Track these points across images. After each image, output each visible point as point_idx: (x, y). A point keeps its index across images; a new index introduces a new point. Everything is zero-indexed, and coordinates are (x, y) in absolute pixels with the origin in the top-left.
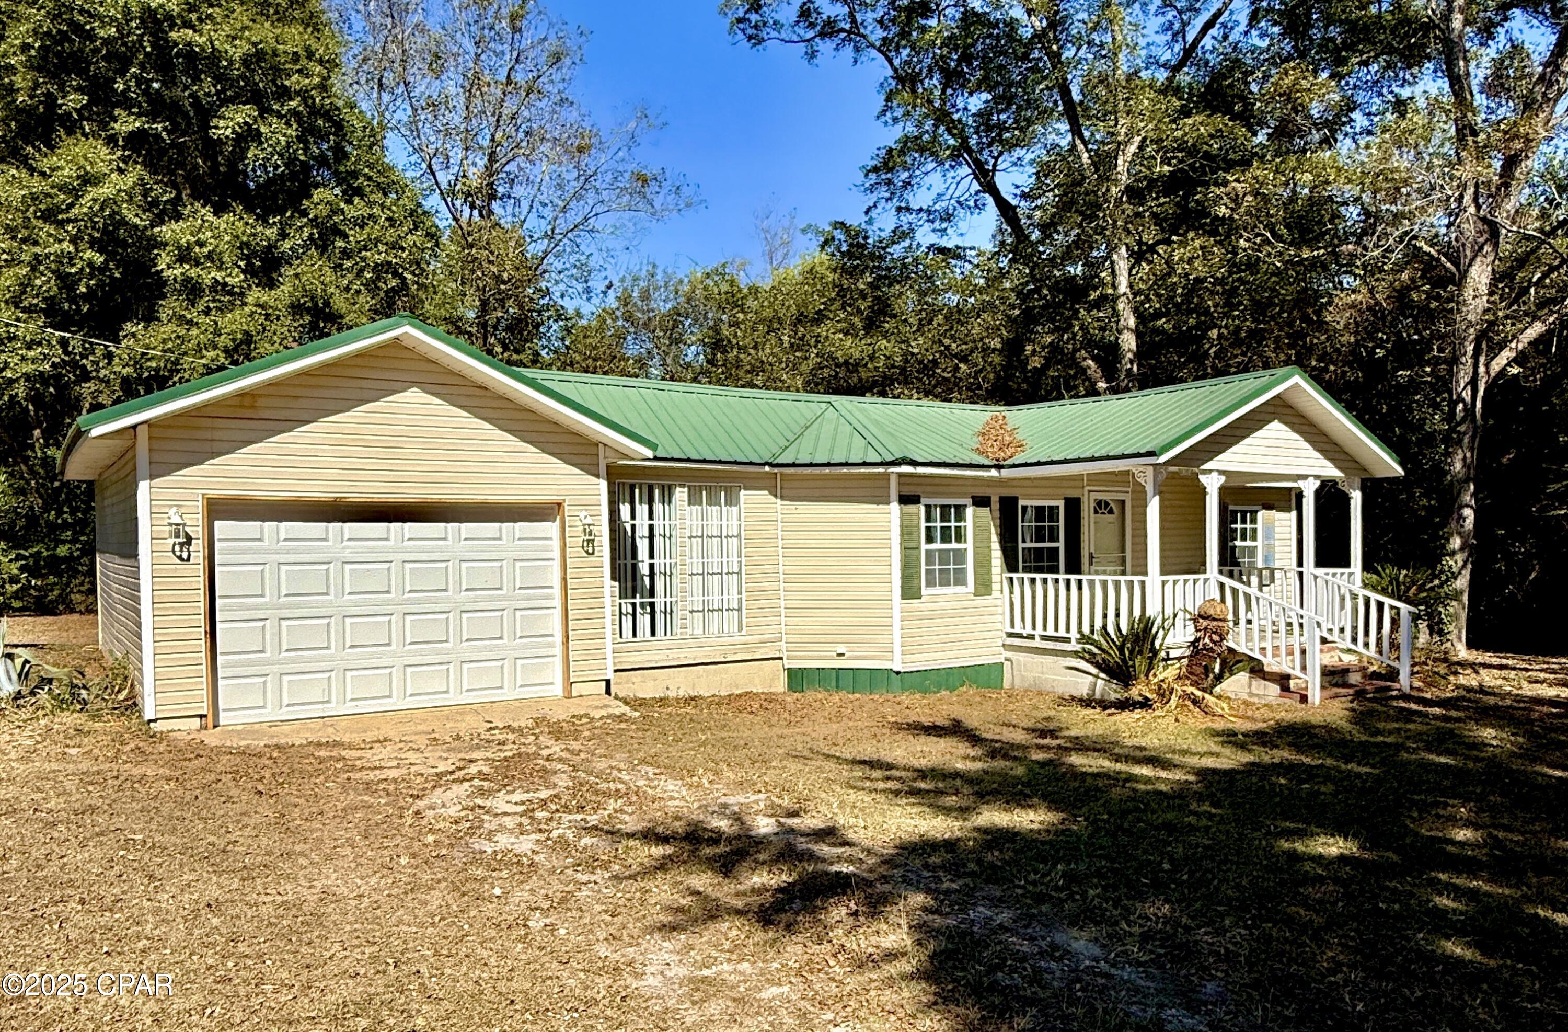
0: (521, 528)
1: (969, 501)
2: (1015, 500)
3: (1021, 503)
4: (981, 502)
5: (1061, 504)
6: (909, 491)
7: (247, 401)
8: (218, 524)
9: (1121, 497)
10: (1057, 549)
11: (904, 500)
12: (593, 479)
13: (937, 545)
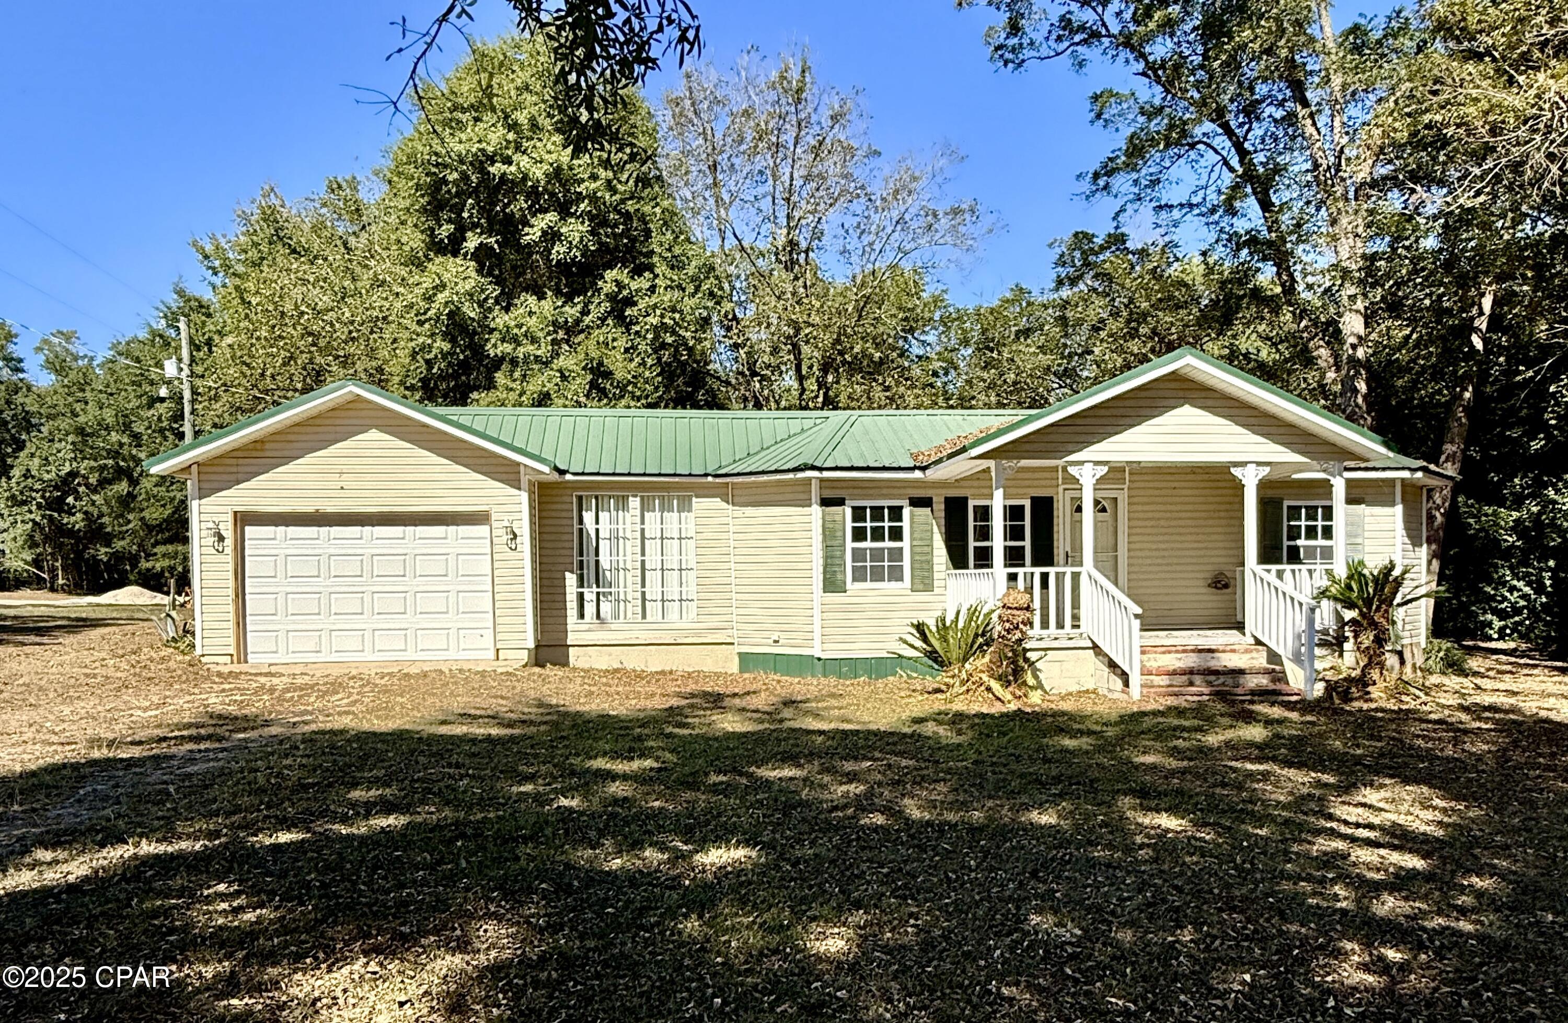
0: (464, 530)
1: (905, 503)
2: (965, 500)
3: (971, 503)
4: (918, 502)
5: (1027, 504)
6: (829, 494)
7: (258, 446)
8: (247, 528)
9: (1113, 494)
10: (1023, 548)
11: (826, 502)
12: (516, 492)
13: (868, 544)
